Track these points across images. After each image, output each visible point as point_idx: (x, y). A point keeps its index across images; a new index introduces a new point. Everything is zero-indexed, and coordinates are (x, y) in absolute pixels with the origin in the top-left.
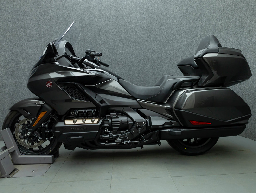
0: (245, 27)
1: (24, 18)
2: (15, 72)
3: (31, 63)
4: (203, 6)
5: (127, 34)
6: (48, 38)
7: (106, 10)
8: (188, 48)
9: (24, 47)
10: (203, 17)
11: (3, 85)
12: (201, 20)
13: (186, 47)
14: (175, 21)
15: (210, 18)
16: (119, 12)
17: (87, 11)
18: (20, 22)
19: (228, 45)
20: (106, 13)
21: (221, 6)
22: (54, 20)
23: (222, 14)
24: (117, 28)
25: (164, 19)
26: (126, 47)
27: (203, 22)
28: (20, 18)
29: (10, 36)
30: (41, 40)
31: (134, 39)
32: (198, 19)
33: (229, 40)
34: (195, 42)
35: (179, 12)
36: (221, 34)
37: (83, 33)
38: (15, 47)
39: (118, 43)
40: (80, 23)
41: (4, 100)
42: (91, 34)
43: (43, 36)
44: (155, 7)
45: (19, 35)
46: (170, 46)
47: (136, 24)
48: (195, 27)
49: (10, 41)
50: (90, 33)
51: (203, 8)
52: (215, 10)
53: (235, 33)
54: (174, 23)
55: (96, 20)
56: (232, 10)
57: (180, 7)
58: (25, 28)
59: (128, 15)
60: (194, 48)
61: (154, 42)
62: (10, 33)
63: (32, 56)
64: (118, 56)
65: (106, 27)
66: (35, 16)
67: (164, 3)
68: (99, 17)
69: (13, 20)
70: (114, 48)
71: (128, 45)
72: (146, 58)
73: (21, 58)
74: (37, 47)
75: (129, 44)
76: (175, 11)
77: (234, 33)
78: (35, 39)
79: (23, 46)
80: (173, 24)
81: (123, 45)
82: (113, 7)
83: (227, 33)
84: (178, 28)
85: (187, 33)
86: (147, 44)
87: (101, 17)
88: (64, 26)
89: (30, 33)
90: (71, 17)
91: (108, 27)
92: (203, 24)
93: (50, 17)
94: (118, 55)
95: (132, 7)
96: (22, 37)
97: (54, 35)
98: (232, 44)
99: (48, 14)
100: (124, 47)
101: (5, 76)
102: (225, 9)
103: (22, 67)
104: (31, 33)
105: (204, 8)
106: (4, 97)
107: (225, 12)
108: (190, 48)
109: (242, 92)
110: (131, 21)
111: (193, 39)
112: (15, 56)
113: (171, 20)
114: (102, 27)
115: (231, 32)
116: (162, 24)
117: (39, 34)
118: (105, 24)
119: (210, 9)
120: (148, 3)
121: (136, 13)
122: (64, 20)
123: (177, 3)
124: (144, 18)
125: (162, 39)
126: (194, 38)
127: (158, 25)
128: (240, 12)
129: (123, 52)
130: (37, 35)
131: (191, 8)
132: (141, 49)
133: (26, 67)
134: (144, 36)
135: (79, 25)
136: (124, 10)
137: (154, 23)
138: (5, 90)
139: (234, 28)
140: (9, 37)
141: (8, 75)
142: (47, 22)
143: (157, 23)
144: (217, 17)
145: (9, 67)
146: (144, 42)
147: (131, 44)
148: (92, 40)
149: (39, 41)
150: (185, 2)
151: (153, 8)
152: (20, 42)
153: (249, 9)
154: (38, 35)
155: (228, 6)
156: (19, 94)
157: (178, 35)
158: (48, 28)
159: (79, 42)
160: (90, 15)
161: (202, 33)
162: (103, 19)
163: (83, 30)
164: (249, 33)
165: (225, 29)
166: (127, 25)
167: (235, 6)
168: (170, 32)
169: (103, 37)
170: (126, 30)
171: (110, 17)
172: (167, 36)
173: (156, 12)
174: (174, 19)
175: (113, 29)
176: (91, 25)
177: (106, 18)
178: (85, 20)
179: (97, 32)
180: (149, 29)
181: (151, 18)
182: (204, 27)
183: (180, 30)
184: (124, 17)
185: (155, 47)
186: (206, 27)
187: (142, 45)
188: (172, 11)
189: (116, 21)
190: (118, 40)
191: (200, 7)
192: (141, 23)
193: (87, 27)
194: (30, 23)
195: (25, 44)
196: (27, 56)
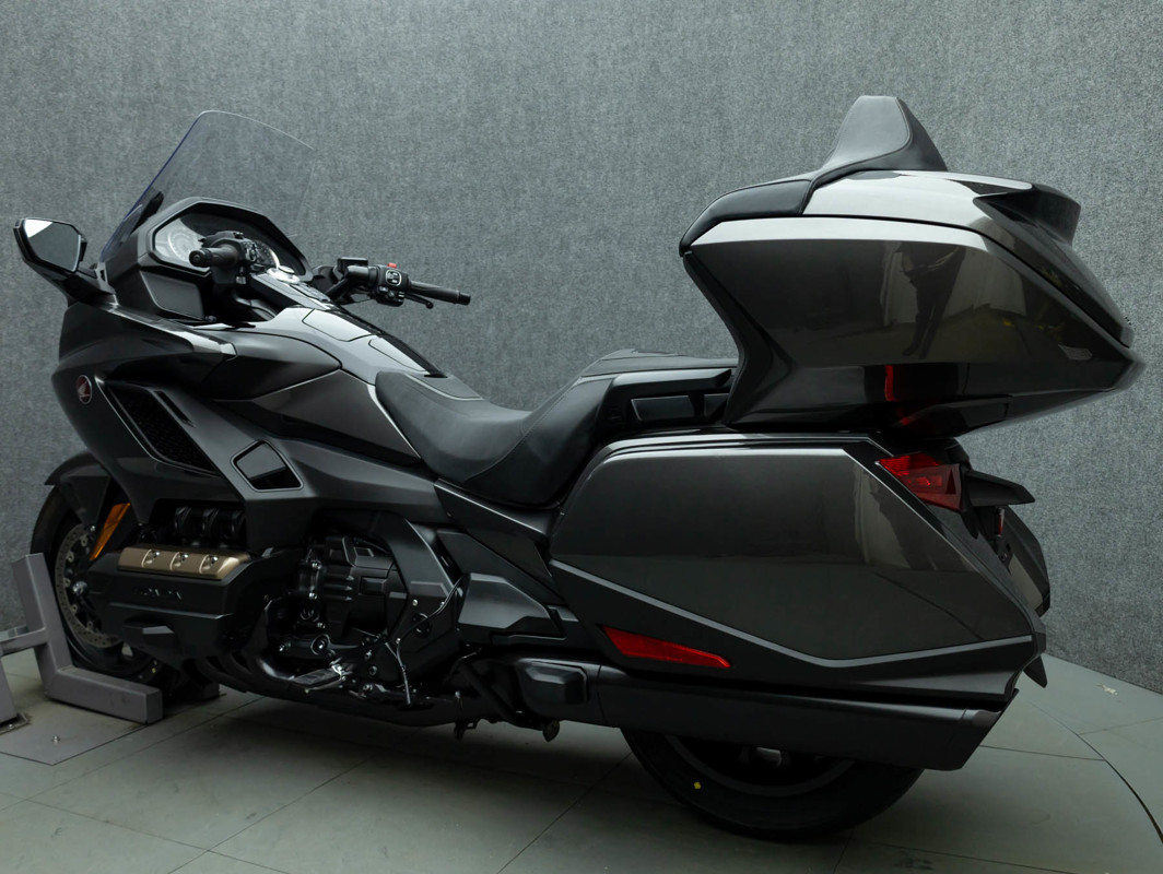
4: (726, 54)
5: (372, 152)
7: (266, 25)
8: (664, 231)
10: (725, 101)
12: (719, 113)
13: (655, 228)
14: (603, 109)
15: (758, 107)
16: (330, 44)
17: (165, 22)
20: (265, 44)
21: (801, 64)
23: (806, 95)
24: (323, 121)
25: (550, 94)
26: (367, 215)
27: (728, 121)
31: (407, 179)
32: (704, 109)
35: (619, 67)
37: (143, 135)
39: (327, 194)
40: (125, 78)
44: (508, 37)
46: (579, 220)
47: (417, 107)
48: (692, 141)
51: (726, 63)
52: (778, 78)
54: (598, 115)
55: (213, 71)
56: (850, 85)
57: (624, 49)
59: (379, 63)
61: (505, 196)
64: (328, 255)
67: (548, 22)
68: (226, 59)
71: (375, 207)
72: (466, 270)
75: (383, 199)
76: (600, 63)
80: (593, 121)
81: (353, 204)
82: (303, 16)
84: (615, 139)
85: (660, 167)
86: (468, 203)
87: (237, 56)
88: (37, 91)
90: (79, 47)
91: (277, 111)
92: (728, 133)
94: (329, 253)
95: (394, 23)
100: (355, 214)
102: (819, 79)
105: (730, 63)
107: (820, 89)
110: (393, 90)
111: (684, 193)
114: (243, 107)
116: (542, 118)
118: (261, 95)
119: (758, 72)
120: (476, 12)
121: (415, 53)
122: (38, 57)
123: (609, 26)
125: (543, 184)
126: (688, 191)
127: (521, 117)
129: (351, 238)
131: (675, 59)
132: (444, 228)
134: (456, 164)
135: (123, 90)
136: (358, 32)
137: (504, 111)
143: (520, 110)
144: (785, 106)
146: (458, 195)
147: (394, 202)
150: (646, 28)
151: (498, 37)
153: (917, 90)
155: (832, 65)
157: (618, 173)
159: (122, 179)
160: (179, 45)
162: (250, 67)
163: (145, 115)
166: (373, 110)
167: (862, 72)
168: (581, 157)
169: (249, 159)
170: (369, 131)
171: (285, 64)
172: (568, 174)
173: (514, 58)
174: (597, 98)
175: (300, 120)
176: (184, 92)
177: (266, 66)
178: (151, 67)
179: (221, 132)
180: (482, 136)
181: (492, 84)
182: (731, 145)
183: (626, 152)
184: (356, 69)
185: (510, 219)
186: (741, 147)
187: (446, 209)
188: (587, 61)
189: (314, 85)
190: (329, 179)
191: (713, 57)
192: (439, 102)
193: (164, 105)
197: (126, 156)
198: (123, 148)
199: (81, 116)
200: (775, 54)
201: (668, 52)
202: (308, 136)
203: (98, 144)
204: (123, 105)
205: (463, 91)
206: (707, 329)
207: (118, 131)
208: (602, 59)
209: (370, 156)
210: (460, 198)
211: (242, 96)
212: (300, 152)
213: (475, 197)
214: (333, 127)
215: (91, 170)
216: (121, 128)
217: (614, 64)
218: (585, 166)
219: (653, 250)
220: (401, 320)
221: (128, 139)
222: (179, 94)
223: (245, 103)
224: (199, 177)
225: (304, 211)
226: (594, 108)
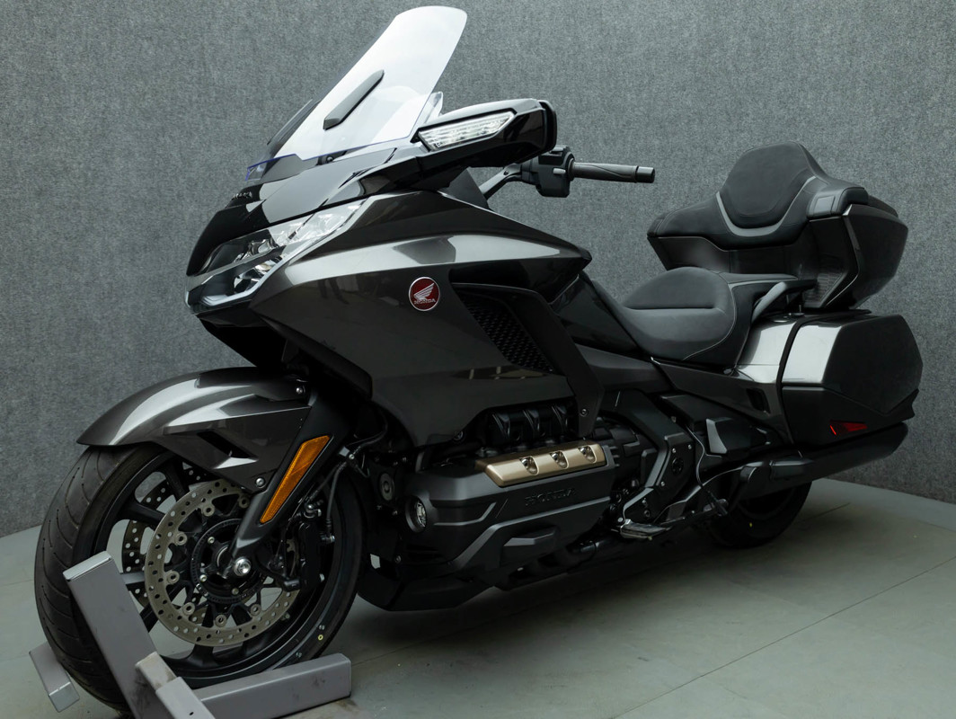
1: (200, 23)
2: (158, 237)
5: (612, 86)
6: (287, 102)
9: (197, 138)
11: (114, 286)
13: (875, 145)
14: (826, 32)
18: (185, 40)
22: (314, 30)
24: (572, 62)
25: (776, 21)
26: (605, 142)
28: (186, 25)
29: (147, 97)
30: (262, 109)
31: (641, 108)
32: (932, 23)
34: (914, 121)
38: (161, 138)
39: (572, 125)
41: (113, 345)
42: (462, 84)
43: (268, 94)
45: (179, 94)
47: (652, 44)
48: (916, 56)
49: (146, 115)
54: (822, 37)
55: (484, 27)
58: (204, 64)
59: (621, 7)
61: (729, 120)
62: (146, 83)
63: (225, 175)
65: (523, 58)
66: (243, 14)
68: (494, 16)
69: (162, 31)
71: (613, 134)
72: (690, 188)
73: (181, 180)
74: (246, 137)
75: (621, 127)
78: (238, 107)
79: (191, 134)
80: (816, 44)
81: (594, 133)
84: (837, 59)
85: (882, 84)
86: (695, 127)
87: (503, 13)
89: (221, 83)
91: (534, 56)
93: (301, 17)
96: (190, 101)
99: (293, 5)
101: (121, 252)
103: (187, 217)
104: (226, 82)
106: (114, 334)
108: (893, 150)
110: (632, 29)
112: (162, 173)
113: (807, 26)
114: (506, 55)
116: (767, 45)
117: (254, 88)
118: (521, 44)
124: (689, 18)
125: (765, 106)
126: (910, 106)
127: (747, 45)
130: (246, 89)
132: (672, 152)
133: (200, 217)
134: (685, 93)
137: (731, 40)
138: (120, 308)
140: (144, 100)
141: (133, 249)
142: (289, 39)
143: (746, 38)
145: (136, 217)
146: (686, 121)
147: (629, 129)
149: (255, 113)
152: (181, 119)
154: (251, 90)
156: (171, 325)
157: (839, 92)
158: (289, 64)
161: (948, 84)
162: (513, 22)
166: (615, 49)
168: (804, 79)
170: (610, 68)
171: (542, 16)
172: (790, 96)
174: (821, 21)
175: (553, 63)
177: (527, 18)
180: (710, 66)
181: (721, 17)
183: (848, 71)
184: (601, 14)
185: (732, 141)
187: (674, 134)
189: (565, 32)
192: (672, 37)
194: (221, 42)
195: (202, 127)
196: (204, 174)
202: (558, 76)
205: (695, 26)
206: (922, 245)
209: (610, 91)
210: (687, 124)
211: (506, 45)
212: (550, 90)
213: (701, 122)
214: (580, 67)
218: (807, 87)
219: (871, 166)
220: (630, 233)
223: (508, 51)
226: (818, 31)
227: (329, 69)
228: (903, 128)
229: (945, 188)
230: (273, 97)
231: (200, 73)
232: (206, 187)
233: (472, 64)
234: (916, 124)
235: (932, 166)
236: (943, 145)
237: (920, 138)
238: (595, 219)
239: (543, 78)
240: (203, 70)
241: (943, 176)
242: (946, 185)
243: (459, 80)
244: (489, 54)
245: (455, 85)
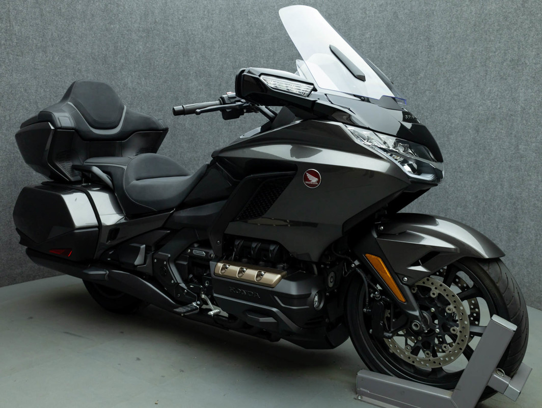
0: (526, 64)
3: (16, 110)
4: (433, 8)
5: (253, 55)
6: (61, 49)
9: (4, 67)
10: (432, 33)
12: (428, 39)
14: (368, 36)
15: (449, 36)
16: (236, 2)
19: (487, 99)
21: (473, 14)
22: (79, 7)
23: (475, 30)
24: (231, 40)
25: (342, 28)
27: (432, 42)
32: (420, 36)
33: (489, 89)
34: (411, 85)
35: (377, 15)
36: (472, 74)
37: (147, 45)
39: (231, 75)
40: (141, 19)
42: (167, 47)
43: (50, 43)
47: (276, 33)
48: (413, 53)
50: (163, 44)
51: (433, 13)
52: (460, 21)
53: (504, 74)
55: (181, 15)
56: (499, 25)
57: (381, 6)
58: (10, 21)
59: (259, 12)
60: (411, 99)
63: (22, 92)
65: (203, 35)
68: (187, 10)
70: (220, 85)
74: (36, 69)
76: (368, 12)
77: (502, 74)
78: (30, 50)
80: (362, 42)
83: (487, 74)
84: (373, 51)
85: (396, 65)
87: (192, 8)
88: (102, 24)
89: (20, 34)
90: (121, 3)
91: (209, 34)
92: (432, 49)
97: (77, 44)
98: (496, 97)
102: (482, 22)
104: (23, 33)
105: (435, 13)
107: (483, 27)
109: (514, 204)
110: (264, 25)
111: (407, 79)
113: (358, 32)
114: (194, 32)
115: (495, 73)
117: (41, 39)
118: (202, 27)
119: (450, 18)
122: (103, 8)
126: (409, 77)
128: (515, 30)
130: (36, 39)
131: (406, 11)
133: (5, 117)
135: (140, 24)
139: (502, 63)
142: (63, 10)
144: (463, 35)
148: (168, 63)
149: (41, 54)
153: (536, 28)
154: (39, 40)
155: (490, 15)
158: (63, 26)
161: (428, 68)
162: (198, 14)
163: (149, 36)
164: (534, 78)
165: (481, 63)
166: (255, 34)
167: (506, 18)
169: (194, 57)
170: (252, 45)
171: (214, 12)
173: (325, 10)
174: (365, 30)
175: (220, 39)
176: (167, 25)
177: (206, 12)
178: (153, 13)
179: (181, 43)
182: (433, 55)
183: (378, 57)
184: (247, 15)
186: (438, 56)
188: (361, 11)
189: (227, 22)
190: (232, 68)
191: (426, 10)
193: (158, 31)
194: (21, 9)
195: (7, 61)
196: (8, 90)
197: (139, 55)
198: (138, 51)
199: (120, 35)
200: (459, 8)
201: (403, 7)
202: (223, 47)
203: (127, 49)
204: (139, 31)
207: (136, 43)
208: (369, 10)
209: (252, 57)
211: (194, 27)
212: (218, 54)
214: (235, 43)
215: (123, 61)
216: (138, 42)
217: (375, 13)
221: (141, 47)
222: (165, 26)
224: (170, 64)
225: (219, 83)
226: (363, 35)
227: (88, 31)
228: (406, 89)
229: (426, 120)
230: (52, 45)
231: (7, 26)
232: (9, 98)
233: (174, 36)
234: (412, 87)
235: (420, 109)
236: (425, 99)
237: (414, 94)
238: (242, 128)
239: (214, 47)
240: (9, 25)
241: (426, 114)
242: (427, 119)
243: (166, 44)
244: (184, 31)
245: (163, 47)
